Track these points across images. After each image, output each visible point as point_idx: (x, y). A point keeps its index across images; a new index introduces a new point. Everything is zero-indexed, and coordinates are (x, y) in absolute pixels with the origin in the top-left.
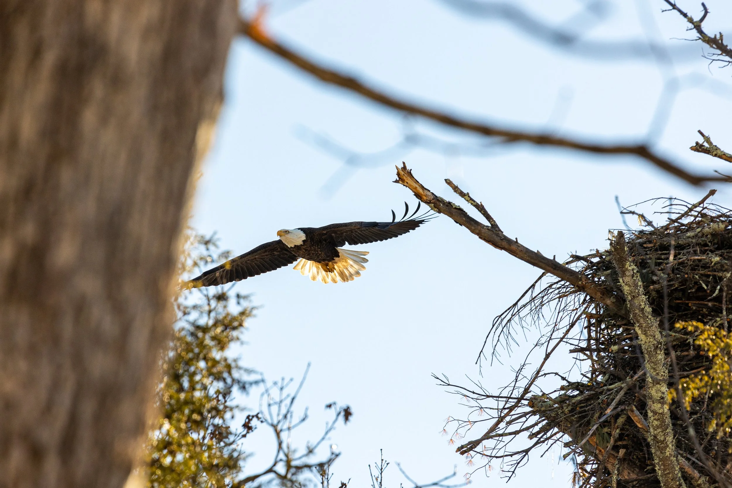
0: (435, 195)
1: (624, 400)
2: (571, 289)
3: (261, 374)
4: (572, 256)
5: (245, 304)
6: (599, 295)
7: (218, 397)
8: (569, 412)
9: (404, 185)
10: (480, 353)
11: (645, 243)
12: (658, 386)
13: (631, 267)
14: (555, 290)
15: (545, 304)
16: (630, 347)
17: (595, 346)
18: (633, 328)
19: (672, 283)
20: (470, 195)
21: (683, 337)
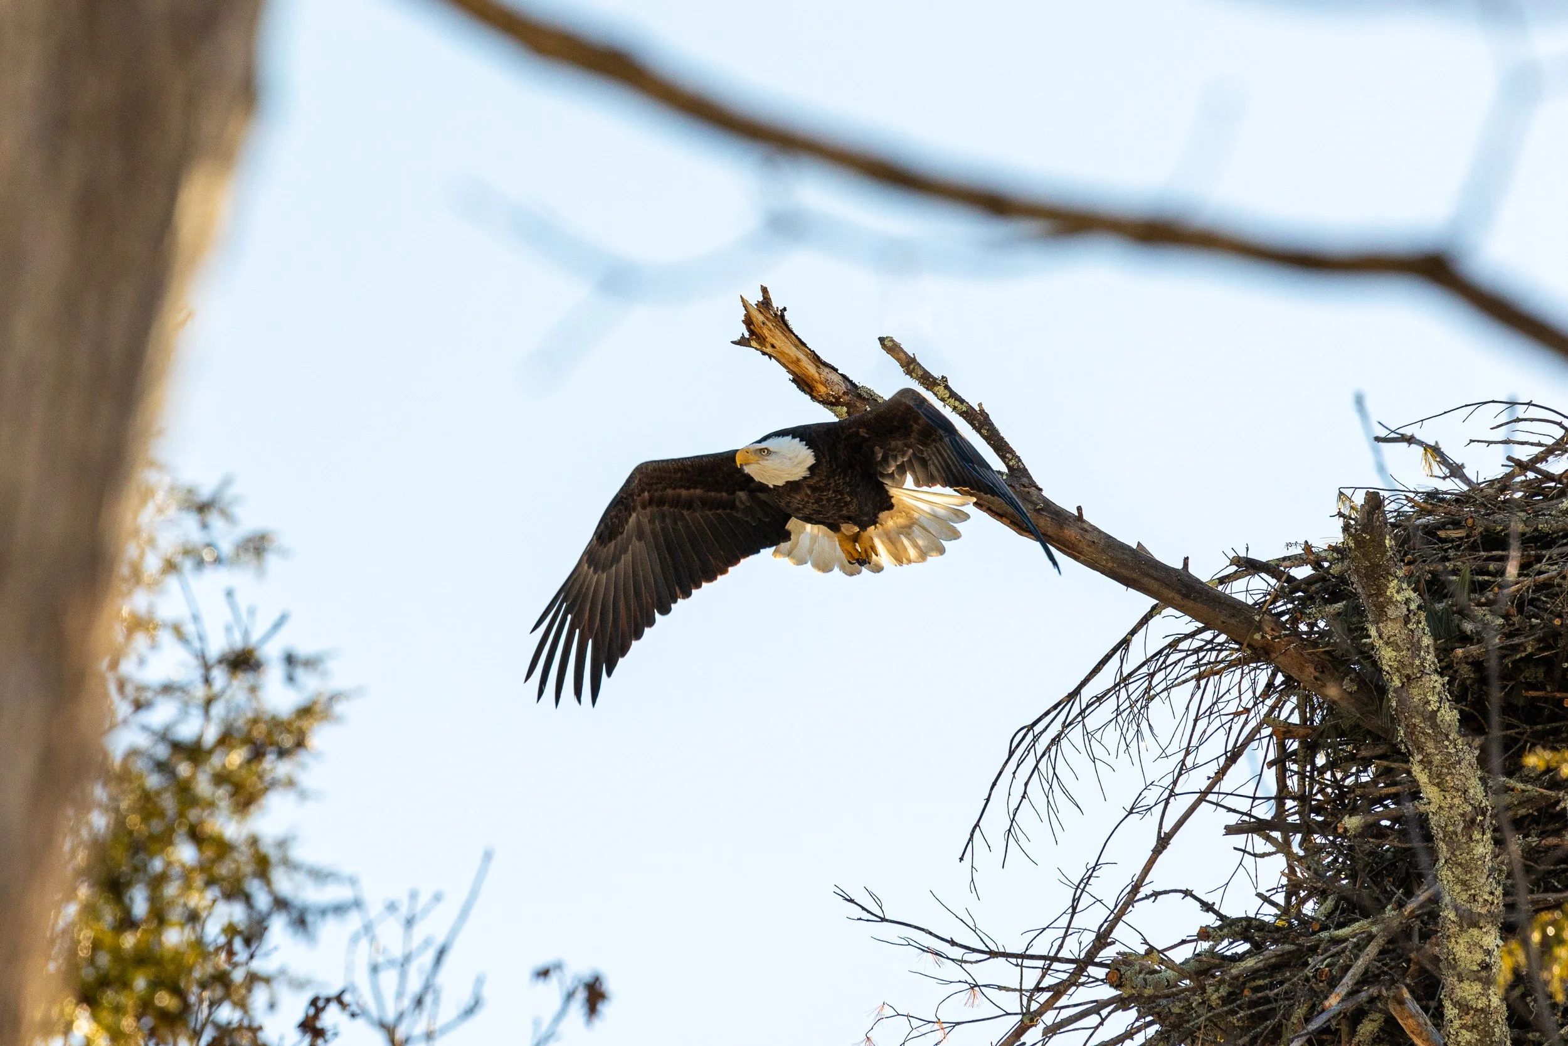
0: (851, 382)
1: (1377, 972)
2: (1231, 655)
3: (353, 881)
4: (1237, 561)
5: (310, 685)
6: (1310, 670)
7: (230, 943)
8: (1223, 1001)
9: (764, 353)
10: (973, 831)
11: (1443, 526)
12: (1475, 932)
13: (1401, 593)
14: (1188, 656)
15: (1158, 694)
16: (1395, 820)
17: (1297, 817)
18: (1405, 766)
19: (1516, 641)
20: (950, 384)
21: (1546, 796)
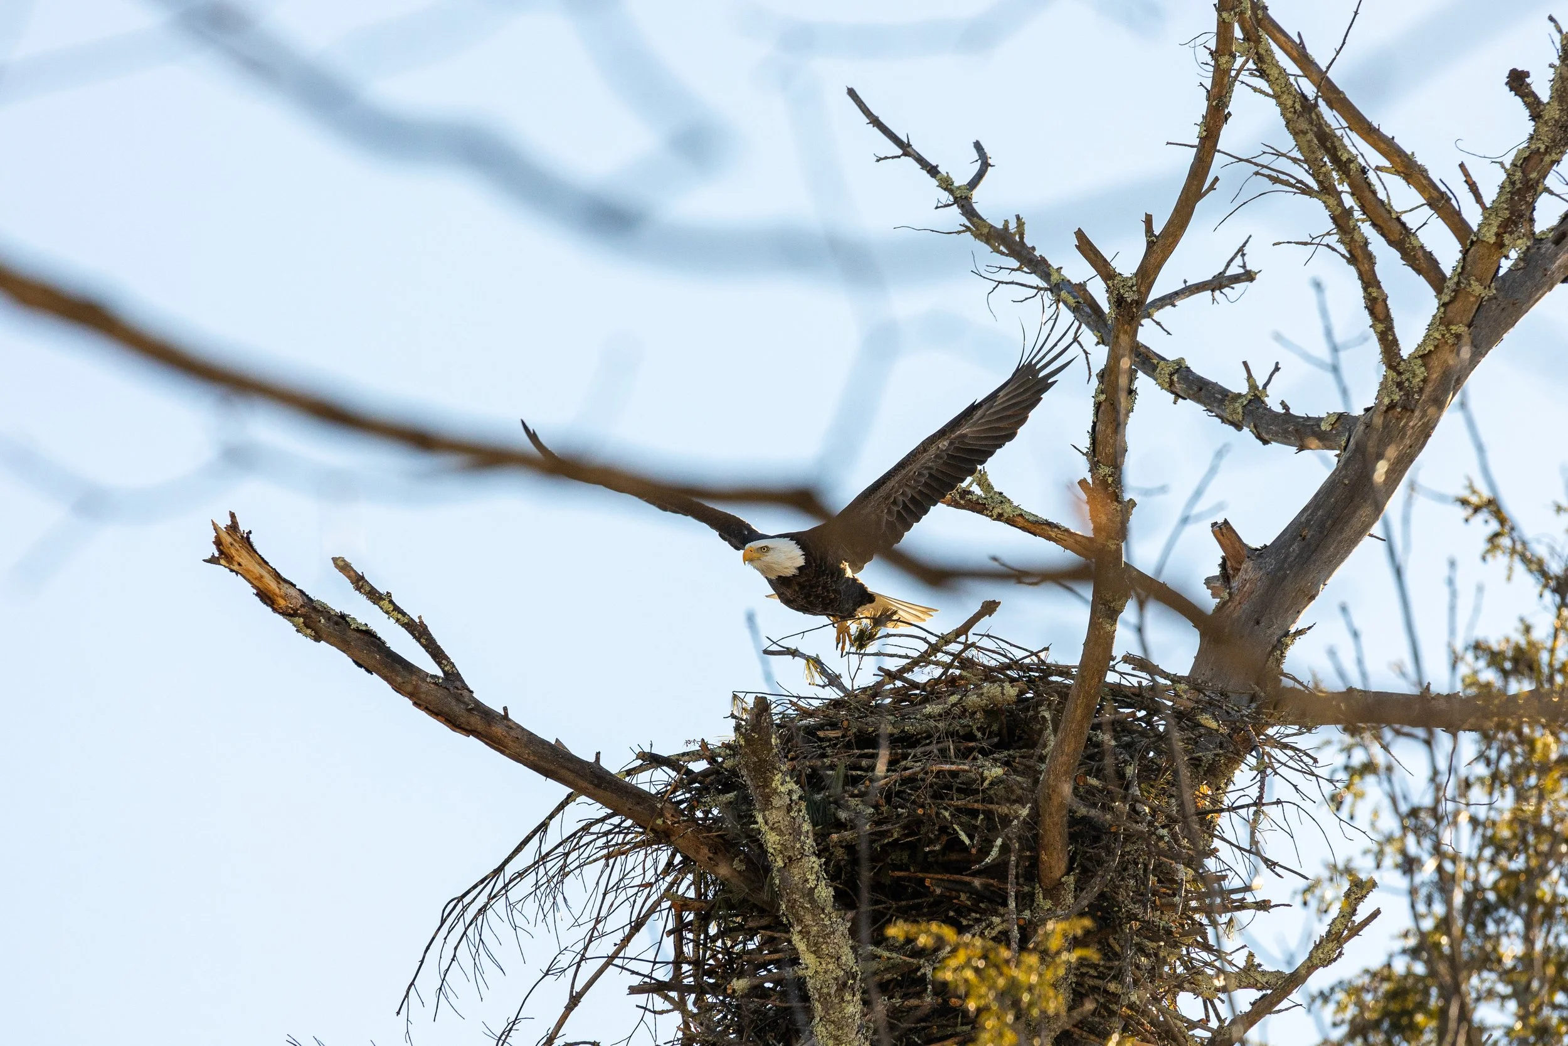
0: (307, 596)
2: (636, 837)
4: (642, 756)
6: (705, 851)
9: (232, 571)
10: (409, 989)
11: (822, 727)
13: (784, 785)
14: (598, 838)
15: (572, 871)
16: (777, 982)
17: (691, 979)
18: (787, 936)
19: (884, 828)
20: (394, 599)
21: (909, 963)
